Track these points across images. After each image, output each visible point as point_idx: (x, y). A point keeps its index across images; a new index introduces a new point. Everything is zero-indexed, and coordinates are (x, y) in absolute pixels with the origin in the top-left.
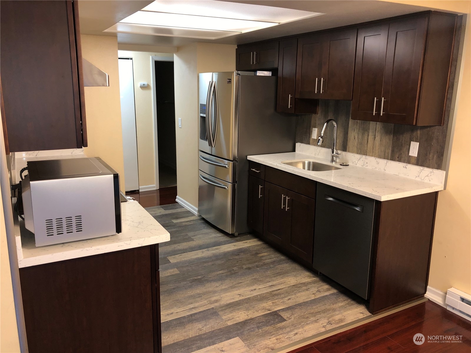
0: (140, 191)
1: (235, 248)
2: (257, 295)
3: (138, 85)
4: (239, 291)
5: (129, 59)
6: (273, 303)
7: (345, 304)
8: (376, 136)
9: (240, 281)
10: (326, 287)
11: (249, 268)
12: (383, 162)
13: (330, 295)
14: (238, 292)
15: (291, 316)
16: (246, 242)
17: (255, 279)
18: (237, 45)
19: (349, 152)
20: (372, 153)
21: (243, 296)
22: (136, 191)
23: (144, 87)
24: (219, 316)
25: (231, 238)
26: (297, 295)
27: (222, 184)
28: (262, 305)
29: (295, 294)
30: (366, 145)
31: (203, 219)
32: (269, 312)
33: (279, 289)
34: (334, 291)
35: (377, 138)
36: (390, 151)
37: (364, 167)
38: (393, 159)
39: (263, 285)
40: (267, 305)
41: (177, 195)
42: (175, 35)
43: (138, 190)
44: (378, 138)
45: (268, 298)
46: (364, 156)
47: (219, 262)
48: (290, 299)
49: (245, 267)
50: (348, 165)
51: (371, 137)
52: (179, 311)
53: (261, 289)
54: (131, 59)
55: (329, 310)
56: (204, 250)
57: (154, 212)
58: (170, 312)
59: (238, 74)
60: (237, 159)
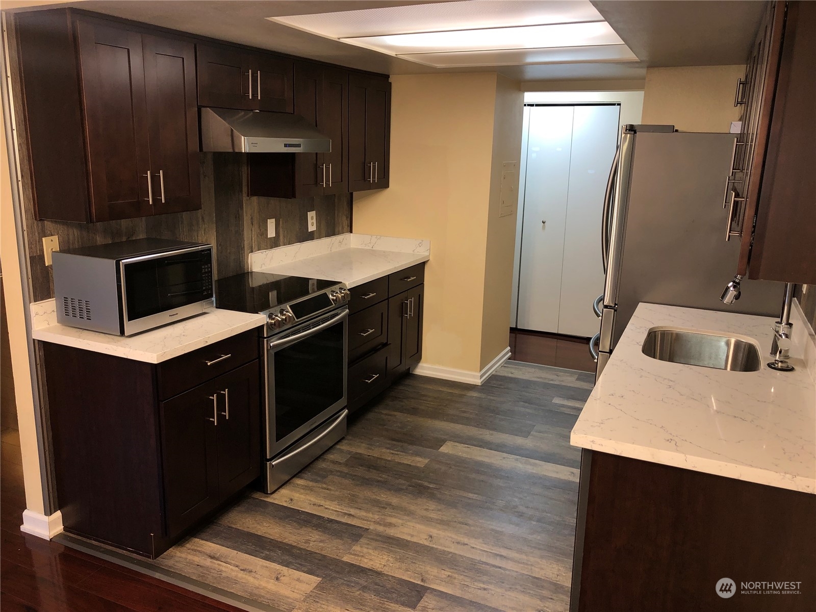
4: (440, 532)
5: (611, 105)
6: (449, 576)
11: (521, 515)
14: (435, 531)
24: (354, 543)
28: (428, 568)
32: (419, 582)
39: (490, 547)
40: (435, 573)
45: (458, 566)
48: (485, 589)
53: (477, 549)
54: (619, 104)
56: (512, 456)
57: (554, 378)
58: (322, 504)
59: (630, 130)
60: (616, 305)
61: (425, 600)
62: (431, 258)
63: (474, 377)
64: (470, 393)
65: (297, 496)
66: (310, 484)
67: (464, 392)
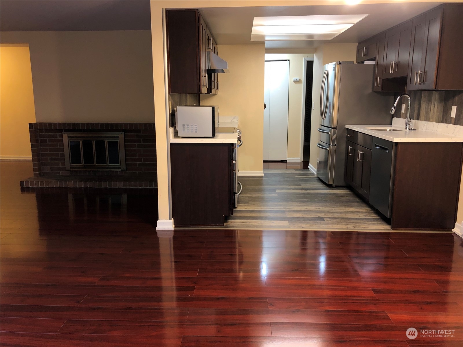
0: (288, 161)
1: (328, 192)
3: (292, 80)
4: (308, 207)
5: (287, 61)
8: (435, 104)
10: (374, 215)
11: (326, 201)
13: (371, 218)
14: (306, 208)
15: (330, 220)
16: (339, 191)
18: (358, 43)
19: (420, 120)
20: (432, 119)
22: (284, 161)
23: (297, 82)
25: (330, 187)
27: (326, 147)
28: (317, 214)
29: (345, 214)
30: (429, 113)
31: (319, 178)
32: (318, 217)
33: (337, 211)
34: (377, 217)
36: (442, 116)
37: (426, 131)
39: (327, 208)
40: (320, 215)
41: (309, 163)
42: (316, 39)
43: (286, 161)
44: (436, 106)
45: (324, 212)
46: (427, 122)
48: (339, 215)
49: (324, 200)
50: (416, 130)
51: (432, 106)
54: (289, 61)
55: (361, 223)
56: (303, 190)
57: (286, 171)
58: (258, 207)
59: (340, 63)
60: (337, 127)
61: (325, 219)
62: (239, 124)
63: (261, 173)
64: (263, 178)
65: (246, 207)
66: (246, 204)
67: (261, 178)
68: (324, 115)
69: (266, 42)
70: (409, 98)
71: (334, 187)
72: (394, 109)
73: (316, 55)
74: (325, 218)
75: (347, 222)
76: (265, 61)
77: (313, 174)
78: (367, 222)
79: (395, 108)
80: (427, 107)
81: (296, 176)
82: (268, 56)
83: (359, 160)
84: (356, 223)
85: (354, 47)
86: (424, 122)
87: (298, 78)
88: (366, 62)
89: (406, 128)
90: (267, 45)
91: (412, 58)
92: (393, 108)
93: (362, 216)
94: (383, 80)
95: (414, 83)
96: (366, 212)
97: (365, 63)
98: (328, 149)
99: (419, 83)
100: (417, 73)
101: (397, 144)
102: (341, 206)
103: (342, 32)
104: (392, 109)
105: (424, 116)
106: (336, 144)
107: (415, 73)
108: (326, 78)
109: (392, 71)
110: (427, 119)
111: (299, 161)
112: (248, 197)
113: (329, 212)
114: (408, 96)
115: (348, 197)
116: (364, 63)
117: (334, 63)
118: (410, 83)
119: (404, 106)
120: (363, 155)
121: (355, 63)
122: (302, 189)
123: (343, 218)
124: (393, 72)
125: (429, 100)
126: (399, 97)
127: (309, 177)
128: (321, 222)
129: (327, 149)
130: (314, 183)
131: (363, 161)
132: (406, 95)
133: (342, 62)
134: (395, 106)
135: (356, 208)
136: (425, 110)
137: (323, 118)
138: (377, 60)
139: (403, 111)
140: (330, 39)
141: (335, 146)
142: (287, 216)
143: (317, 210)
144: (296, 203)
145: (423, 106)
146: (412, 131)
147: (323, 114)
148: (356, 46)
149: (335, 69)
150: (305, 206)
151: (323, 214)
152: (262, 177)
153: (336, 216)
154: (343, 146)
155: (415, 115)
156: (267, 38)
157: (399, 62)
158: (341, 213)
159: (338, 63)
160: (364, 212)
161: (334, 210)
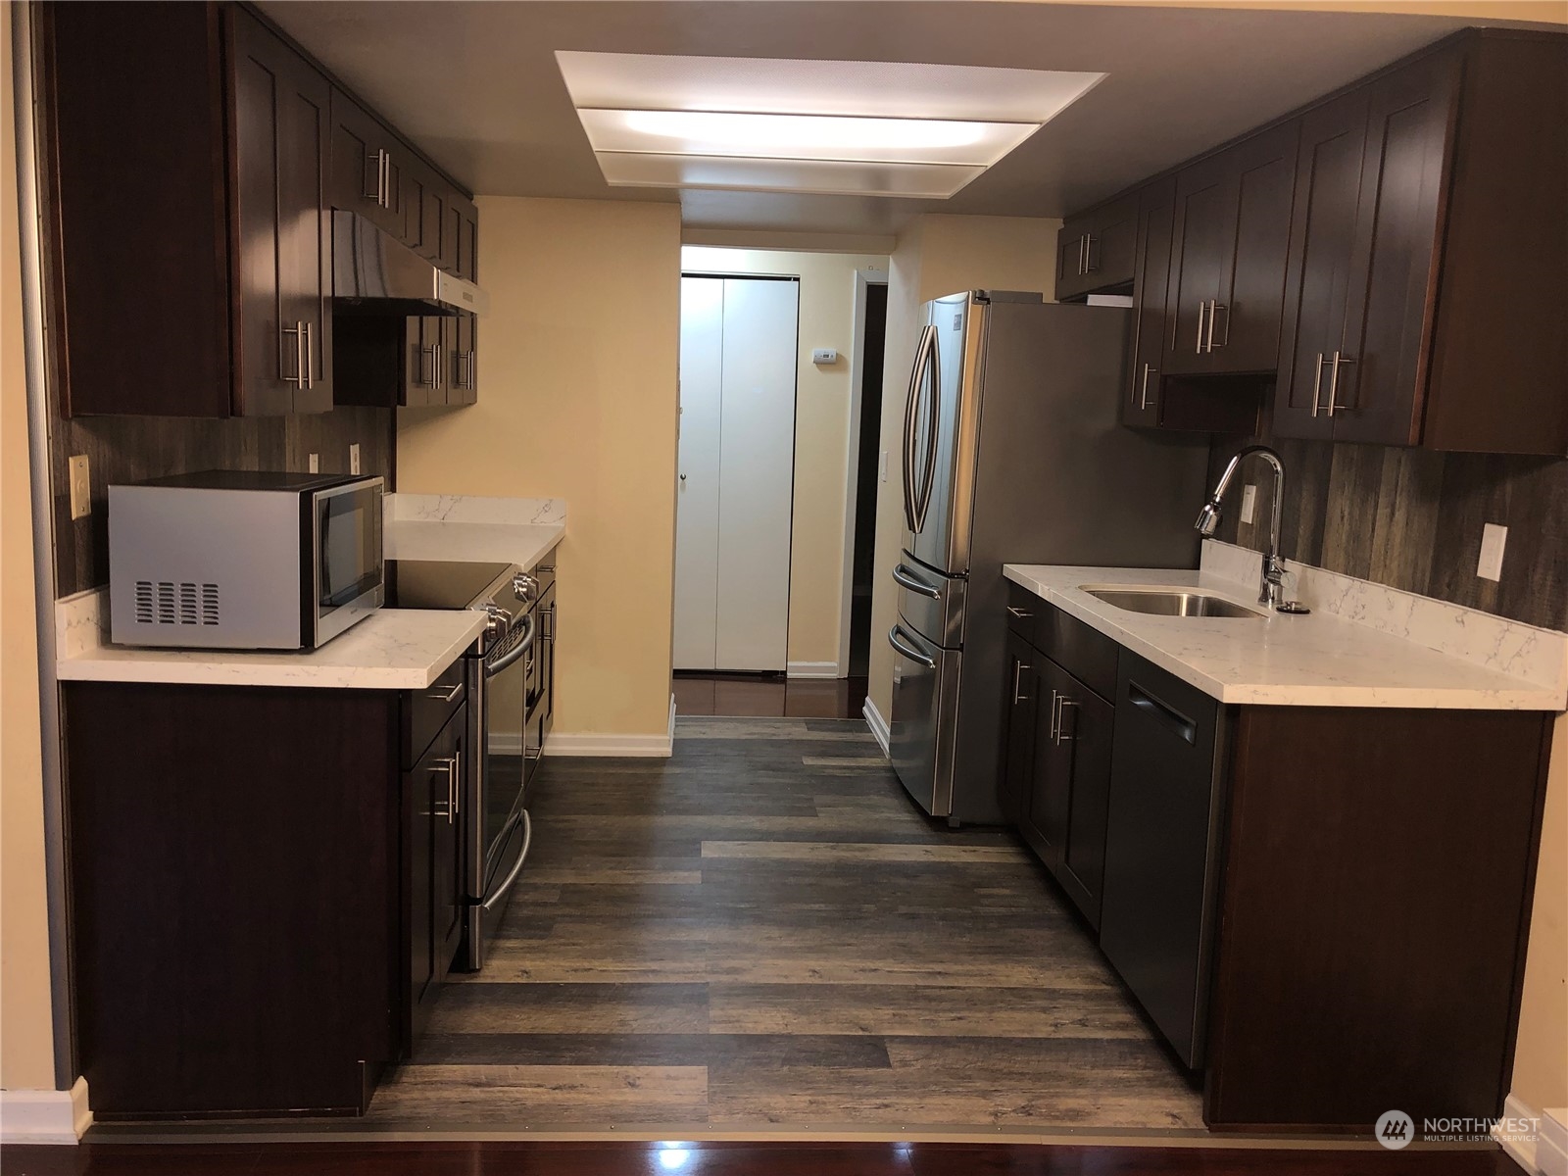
0: (789, 675)
1: (924, 858)
2: (865, 986)
3: (808, 357)
4: (822, 963)
5: (789, 279)
6: (894, 1015)
7: (1137, 1078)
8: (1397, 506)
9: (852, 941)
10: (1124, 1016)
11: (913, 917)
12: (1404, 600)
13: (1111, 1041)
14: (813, 964)
15: (917, 1060)
16: (974, 851)
17: (900, 945)
18: (1061, 219)
20: (1381, 569)
21: (821, 977)
22: (776, 673)
23: (828, 363)
24: (704, 1006)
25: (935, 831)
26: (995, 1015)
27: (926, 650)
28: (855, 1013)
29: (990, 1013)
30: (1369, 542)
31: (897, 773)
32: (861, 1033)
33: (953, 988)
34: (1140, 1035)
35: (1397, 514)
36: (1429, 562)
37: (1355, 620)
38: (1433, 592)
39: (913, 966)
40: (872, 1017)
41: (867, 695)
43: (784, 673)
44: (1400, 516)
45: (893, 999)
46: (1357, 583)
47: (839, 882)
48: (960, 1018)
49: (903, 909)
50: (1307, 612)
51: (1382, 512)
52: (611, 968)
53: (898, 973)
54: (797, 279)
55: (1062, 1078)
56: (822, 845)
57: (773, 731)
58: (586, 965)
59: (981, 298)
60: (967, 571)
61: (895, 1053)
62: (567, 532)
63: (658, 743)
64: (668, 770)
65: (528, 965)
66: (534, 942)
67: (656, 770)
68: (919, 516)
69: (687, 197)
70: (1279, 468)
71: (953, 830)
72: (1211, 512)
73: (894, 259)
74: (893, 1038)
75: (994, 1075)
76: (684, 275)
77: (875, 746)
78: (1089, 1073)
79: (1215, 509)
80: (1357, 512)
81: (808, 761)
82: (694, 257)
83: (1057, 734)
84: (1037, 1077)
85: (1046, 234)
86: (1343, 581)
87: (832, 350)
88: (1094, 300)
89: (1265, 597)
90: (694, 208)
91: (1297, 295)
92: (1207, 508)
93: (1066, 1021)
94: (1165, 378)
95: (1312, 407)
96: (1087, 996)
97: (1088, 304)
98: (931, 661)
99: (1334, 409)
100: (1327, 365)
101: (1235, 710)
102: (974, 952)
103: (990, 163)
104: (1207, 513)
105: (1342, 554)
106: (962, 645)
107: (1317, 358)
108: (928, 355)
109: (1205, 340)
110: (1359, 568)
111: (834, 675)
112: (565, 889)
113: (915, 996)
114: (1273, 459)
115: (1007, 892)
116: (1086, 301)
117: (959, 297)
118: (1290, 406)
119: (1251, 496)
120: (1075, 719)
121: (1049, 297)
122: (819, 836)
123: (976, 1041)
124: (1209, 350)
125: (1368, 486)
126: (1235, 458)
127: (859, 768)
128: (871, 1071)
129: (926, 663)
130: (875, 799)
131: (1074, 741)
132: (1264, 455)
133: (993, 292)
134: (1218, 500)
135: (1043, 967)
136: (1347, 527)
137: (911, 527)
138: (1138, 289)
139: (1247, 515)
140: (947, 194)
141: (960, 653)
142: (714, 1030)
143: (862, 980)
144: (775, 932)
145: (1340, 505)
146: (1292, 617)
147: (915, 511)
148: (1057, 233)
149: (962, 323)
150: (810, 950)
151: (886, 1012)
152: (661, 761)
153: (947, 1024)
154: (995, 654)
155: (1300, 541)
156: (692, 178)
157: (1238, 304)
158: (972, 1001)
159: (974, 297)
160: (1075, 995)
161: (941, 982)
